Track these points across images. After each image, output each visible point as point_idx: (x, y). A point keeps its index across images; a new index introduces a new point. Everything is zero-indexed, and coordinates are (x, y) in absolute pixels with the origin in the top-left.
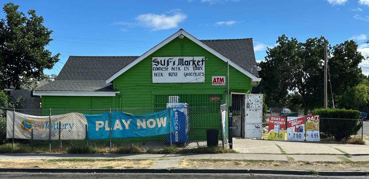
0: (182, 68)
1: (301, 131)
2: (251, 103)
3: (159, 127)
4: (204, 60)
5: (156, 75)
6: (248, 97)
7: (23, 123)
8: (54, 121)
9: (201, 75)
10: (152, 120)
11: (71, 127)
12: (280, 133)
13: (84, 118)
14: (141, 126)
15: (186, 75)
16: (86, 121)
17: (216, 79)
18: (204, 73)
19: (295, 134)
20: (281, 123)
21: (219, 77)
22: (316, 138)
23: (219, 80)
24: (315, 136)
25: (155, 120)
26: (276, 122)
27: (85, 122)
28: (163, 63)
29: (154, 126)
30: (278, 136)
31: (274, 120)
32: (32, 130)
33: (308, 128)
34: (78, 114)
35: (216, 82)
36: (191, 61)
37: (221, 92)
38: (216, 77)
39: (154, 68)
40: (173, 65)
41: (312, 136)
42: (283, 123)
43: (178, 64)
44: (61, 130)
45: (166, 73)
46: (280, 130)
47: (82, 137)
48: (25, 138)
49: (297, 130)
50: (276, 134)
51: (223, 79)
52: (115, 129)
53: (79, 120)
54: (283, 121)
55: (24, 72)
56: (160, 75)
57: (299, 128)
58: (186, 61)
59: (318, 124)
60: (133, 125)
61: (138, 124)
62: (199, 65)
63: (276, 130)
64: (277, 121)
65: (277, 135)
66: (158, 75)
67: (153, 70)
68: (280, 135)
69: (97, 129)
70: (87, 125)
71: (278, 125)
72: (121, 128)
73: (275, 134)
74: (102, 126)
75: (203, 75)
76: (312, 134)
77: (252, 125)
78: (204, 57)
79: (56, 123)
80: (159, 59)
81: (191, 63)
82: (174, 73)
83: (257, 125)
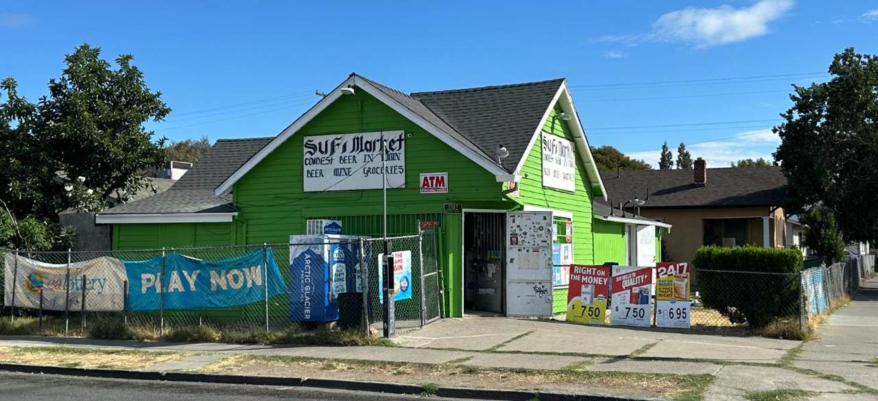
0: (360, 156)
1: (645, 300)
2: (521, 232)
3: (248, 286)
4: (403, 137)
5: (310, 174)
6: (514, 219)
7: (29, 277)
8: (77, 273)
9: (397, 171)
10: (236, 272)
11: (101, 284)
12: (595, 306)
13: (121, 268)
14: (218, 284)
15: (367, 172)
16: (125, 273)
17: (428, 178)
18: (404, 168)
19: (630, 309)
20: (598, 281)
21: (435, 175)
22: (681, 319)
23: (434, 181)
24: (680, 314)
25: (243, 271)
26: (586, 277)
27: (124, 276)
28: (323, 149)
29: (240, 285)
30: (591, 313)
31: (581, 274)
32: (42, 290)
33: (660, 295)
34: (111, 260)
35: (428, 186)
36: (378, 141)
37: (437, 209)
38: (429, 175)
39: (307, 159)
40: (343, 152)
41: (670, 313)
42: (603, 282)
43: (352, 149)
44: (87, 291)
45: (328, 169)
46: (595, 299)
47: (119, 306)
48: (32, 306)
49: (635, 298)
50: (585, 307)
51: (442, 177)
52: (171, 290)
53: (114, 271)
54: (602, 276)
55: (80, 177)
56: (318, 175)
57: (639, 294)
58: (367, 142)
59: (686, 284)
60: (203, 281)
61: (213, 281)
62: (393, 150)
63: (585, 299)
64: (589, 275)
65: (587, 309)
66: (314, 175)
67: (304, 165)
68: (593, 310)
69: (144, 290)
70: (128, 282)
71: (590, 286)
72: (181, 289)
73: (583, 307)
74: (150, 285)
75: (401, 170)
76: (672, 309)
77: (525, 284)
78: (403, 131)
79: (79, 278)
80: (316, 140)
81: (378, 145)
82: (344, 169)
83: (540, 286)
